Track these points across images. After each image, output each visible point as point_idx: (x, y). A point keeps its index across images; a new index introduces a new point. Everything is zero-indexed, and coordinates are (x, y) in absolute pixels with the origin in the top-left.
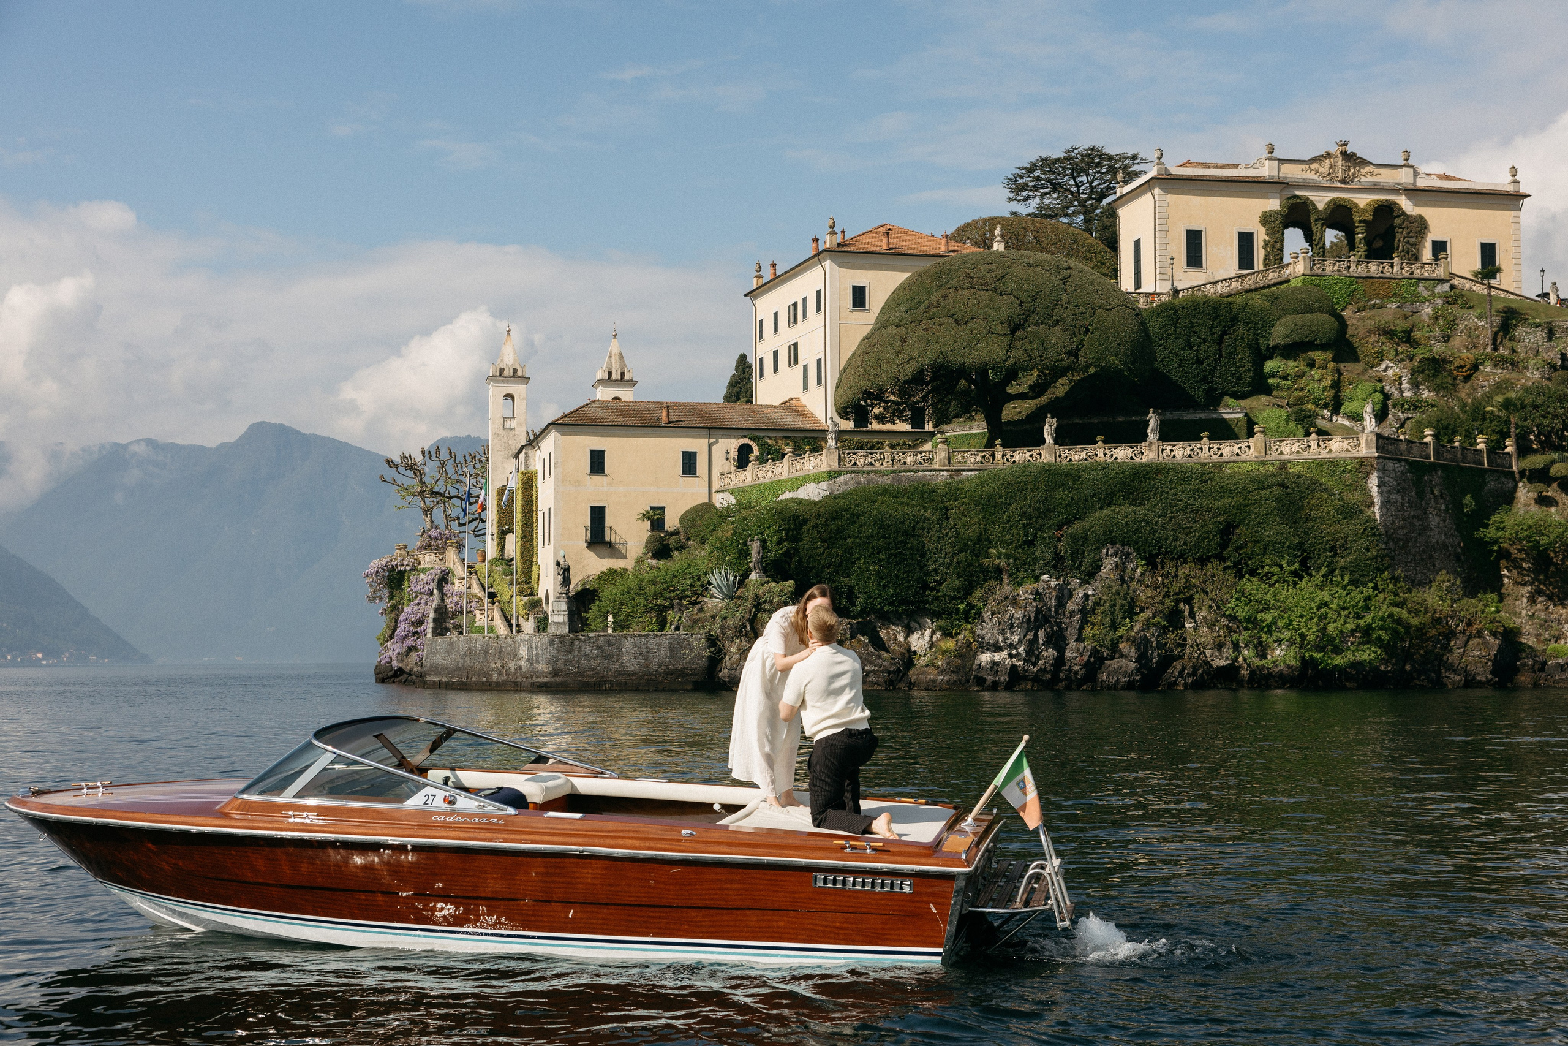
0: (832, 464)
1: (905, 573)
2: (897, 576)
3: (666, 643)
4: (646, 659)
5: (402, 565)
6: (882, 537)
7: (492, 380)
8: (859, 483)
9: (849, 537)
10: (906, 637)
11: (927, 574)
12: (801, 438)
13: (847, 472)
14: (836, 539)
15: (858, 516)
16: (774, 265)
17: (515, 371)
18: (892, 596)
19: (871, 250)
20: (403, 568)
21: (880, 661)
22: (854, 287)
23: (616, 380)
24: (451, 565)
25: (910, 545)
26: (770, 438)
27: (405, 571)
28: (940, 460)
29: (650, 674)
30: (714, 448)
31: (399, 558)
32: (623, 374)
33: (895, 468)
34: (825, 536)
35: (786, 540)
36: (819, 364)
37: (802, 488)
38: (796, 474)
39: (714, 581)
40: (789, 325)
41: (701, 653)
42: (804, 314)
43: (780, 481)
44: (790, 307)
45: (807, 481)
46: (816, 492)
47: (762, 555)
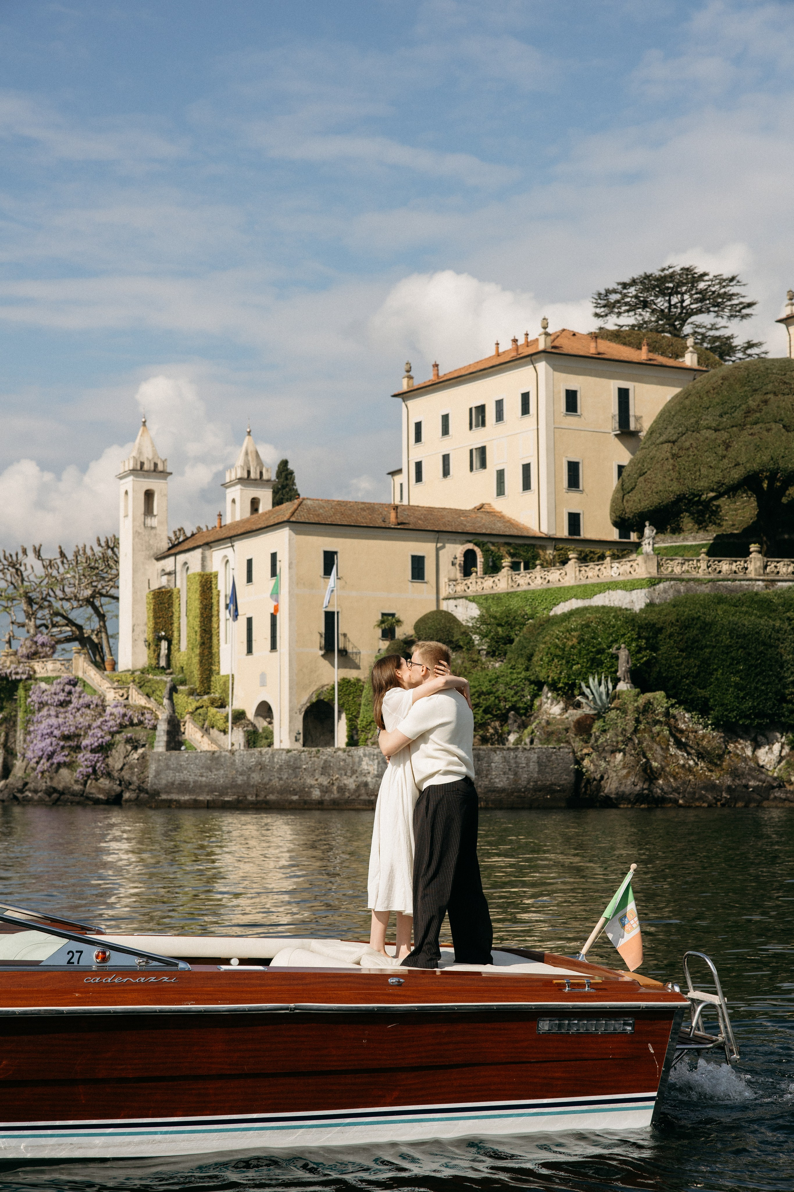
0: (651, 570)
1: (763, 684)
2: (756, 688)
3: (534, 757)
4: (516, 774)
5: (17, 673)
6: (741, 647)
7: (133, 474)
8: (679, 591)
9: (707, 646)
10: (754, 752)
11: (785, 687)
12: (521, 545)
13: (667, 579)
14: (692, 649)
15: (711, 624)
16: (436, 365)
17: (156, 465)
18: (750, 708)
19: (582, 353)
20: (18, 677)
21: (763, 777)
22: (568, 392)
23: (256, 480)
24: (83, 674)
25: (769, 656)
26: (493, 544)
27: (21, 680)
28: (756, 570)
29: (519, 791)
30: (441, 552)
31: (13, 666)
32: (261, 473)
33: (713, 576)
34: (682, 645)
35: (646, 649)
36: (526, 468)
37: (602, 595)
38: (589, 581)
39: (587, 691)
40: (471, 428)
41: (569, 767)
42: (500, 417)
43: (561, 588)
44: (471, 409)
45: (609, 589)
46: (627, 600)
47: (630, 665)
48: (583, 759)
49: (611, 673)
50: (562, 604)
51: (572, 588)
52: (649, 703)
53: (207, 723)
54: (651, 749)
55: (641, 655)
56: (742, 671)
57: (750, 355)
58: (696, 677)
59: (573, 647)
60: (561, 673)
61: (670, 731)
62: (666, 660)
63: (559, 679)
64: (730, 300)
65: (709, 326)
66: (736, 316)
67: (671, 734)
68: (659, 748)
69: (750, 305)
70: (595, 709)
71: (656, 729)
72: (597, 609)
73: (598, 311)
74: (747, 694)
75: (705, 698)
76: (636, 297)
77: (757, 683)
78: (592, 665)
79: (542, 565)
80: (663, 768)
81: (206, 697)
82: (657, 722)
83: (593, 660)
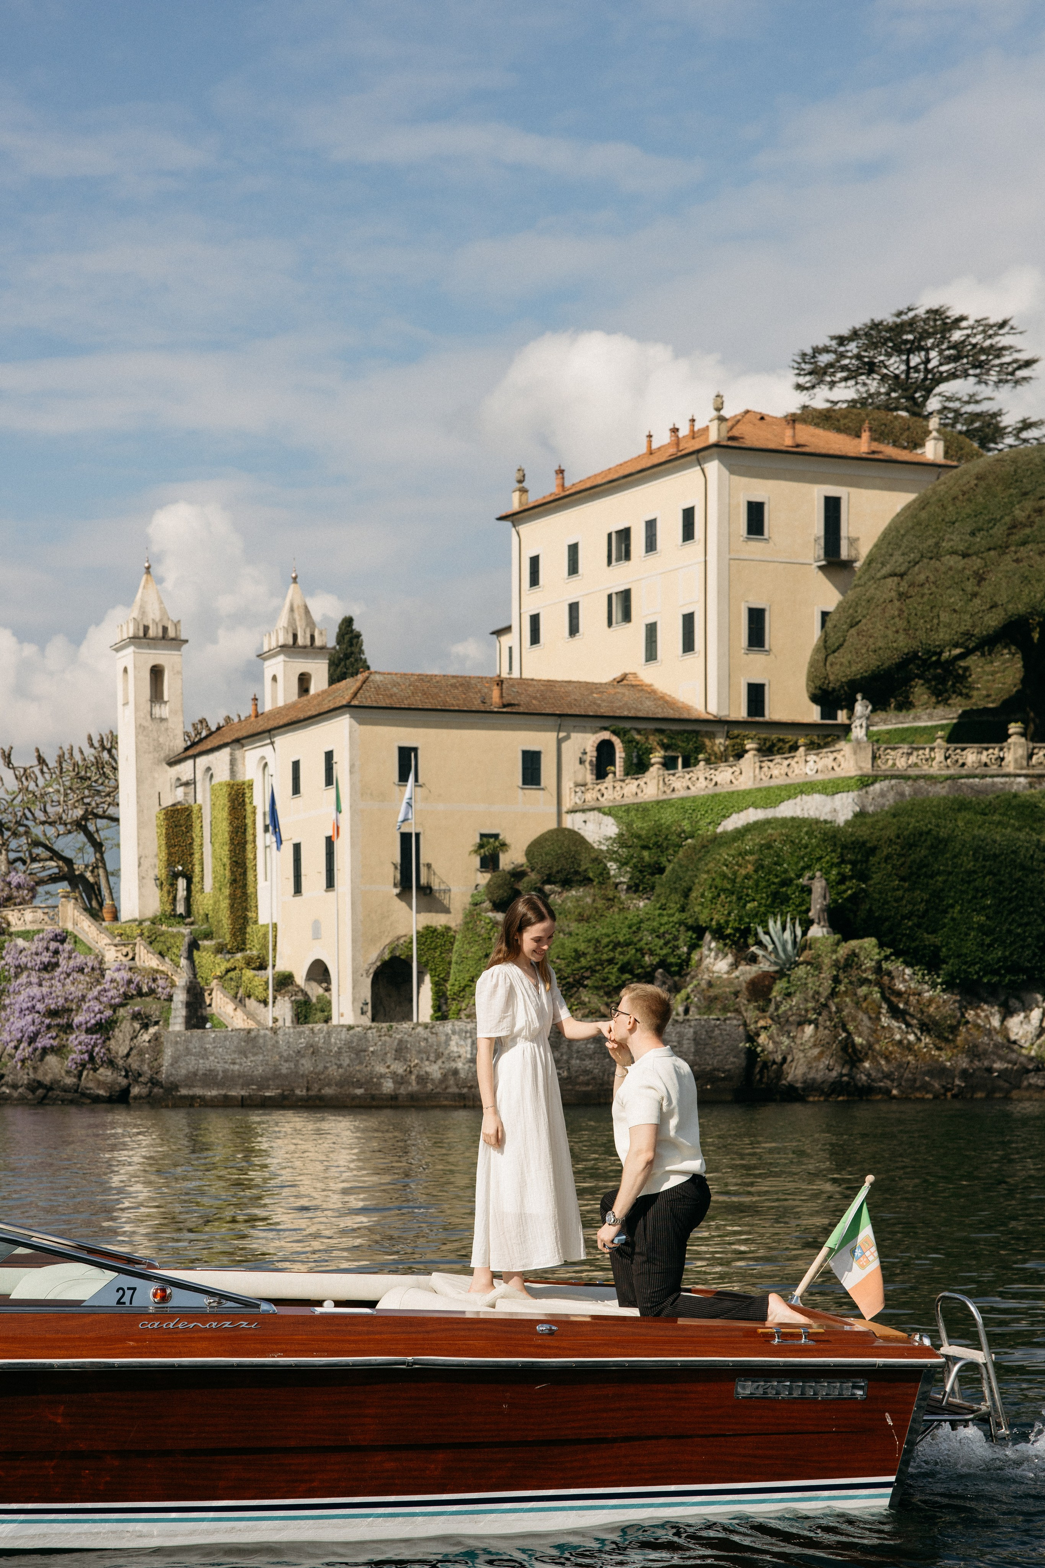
0: (863, 765)
1: (1020, 925)
2: (1009, 931)
7: (133, 644)
8: (902, 794)
9: (938, 873)
10: (1003, 1021)
12: (678, 732)
13: (886, 777)
14: (919, 877)
16: (561, 473)
17: (165, 629)
18: (999, 960)
19: (772, 446)
21: (1014, 1056)
22: (750, 504)
23: (305, 647)
24: (70, 927)
26: (639, 731)
30: (564, 745)
32: (312, 638)
33: (951, 771)
34: (903, 872)
35: (851, 878)
36: (688, 620)
37: (791, 802)
38: (774, 782)
39: (765, 939)
40: (609, 562)
41: (737, 1046)
42: (651, 545)
43: (733, 793)
44: (610, 535)
45: (802, 792)
46: (828, 809)
47: (828, 900)
48: (758, 1035)
49: (800, 912)
50: (734, 816)
51: (748, 792)
52: (854, 954)
53: (241, 991)
54: (854, 1019)
55: (843, 887)
56: (989, 907)
57: (1025, 441)
58: (923, 917)
59: (747, 877)
60: (729, 914)
61: (883, 993)
62: (880, 893)
63: (727, 922)
64: (998, 356)
65: (966, 398)
66: (1007, 381)
67: (884, 998)
68: (865, 1018)
69: (1028, 364)
70: (776, 964)
71: (863, 990)
72: (784, 822)
73: (802, 380)
74: (995, 940)
75: (936, 946)
76: (858, 357)
77: (1010, 924)
78: (773, 902)
79: (708, 761)
80: (870, 1046)
81: (239, 956)
82: (864, 982)
83: (775, 895)
